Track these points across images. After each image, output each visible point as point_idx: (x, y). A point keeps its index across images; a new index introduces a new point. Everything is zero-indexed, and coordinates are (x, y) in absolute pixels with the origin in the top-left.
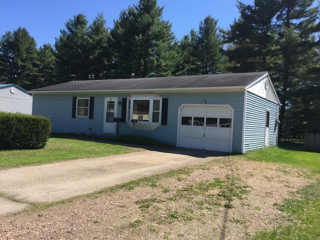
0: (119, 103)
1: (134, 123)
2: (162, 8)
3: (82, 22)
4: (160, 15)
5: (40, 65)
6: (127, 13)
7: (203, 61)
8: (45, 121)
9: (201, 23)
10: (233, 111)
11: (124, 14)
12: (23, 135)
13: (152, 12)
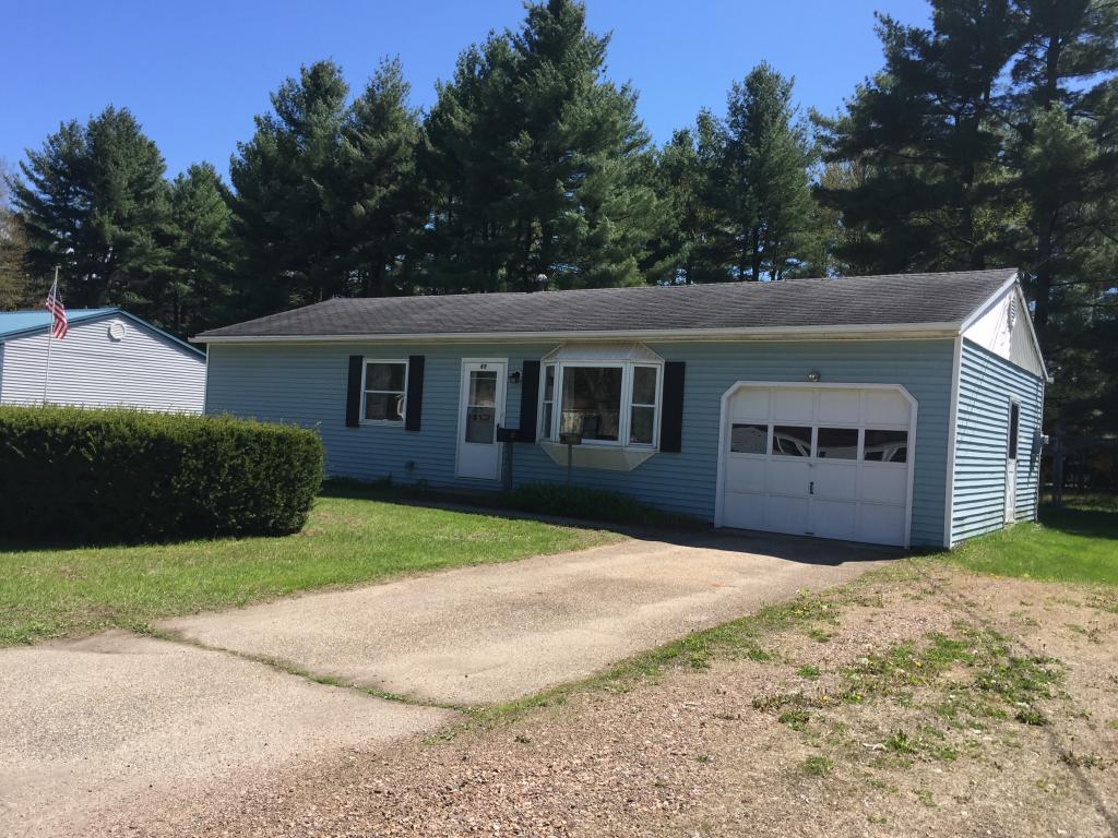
0: (514, 377)
1: (570, 448)
2: (606, 40)
3: (327, 91)
4: (594, 63)
5: (178, 238)
6: (482, 56)
7: (745, 221)
8: (309, 442)
9: (736, 89)
10: (915, 405)
11: (472, 60)
12: (251, 490)
13: (570, 54)
